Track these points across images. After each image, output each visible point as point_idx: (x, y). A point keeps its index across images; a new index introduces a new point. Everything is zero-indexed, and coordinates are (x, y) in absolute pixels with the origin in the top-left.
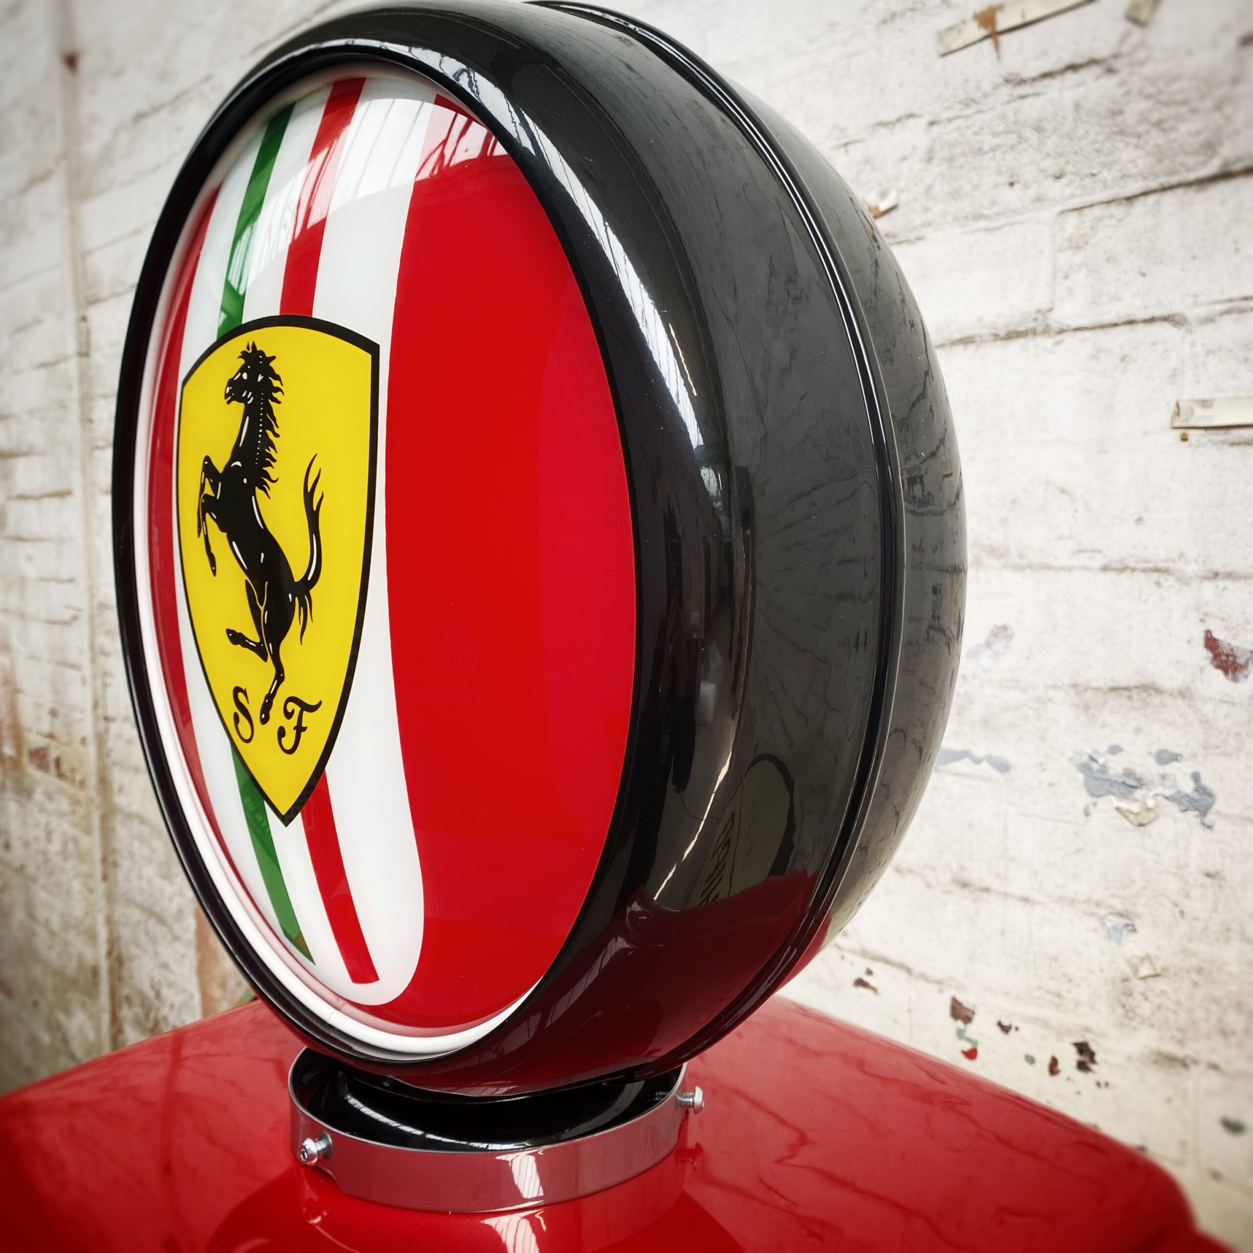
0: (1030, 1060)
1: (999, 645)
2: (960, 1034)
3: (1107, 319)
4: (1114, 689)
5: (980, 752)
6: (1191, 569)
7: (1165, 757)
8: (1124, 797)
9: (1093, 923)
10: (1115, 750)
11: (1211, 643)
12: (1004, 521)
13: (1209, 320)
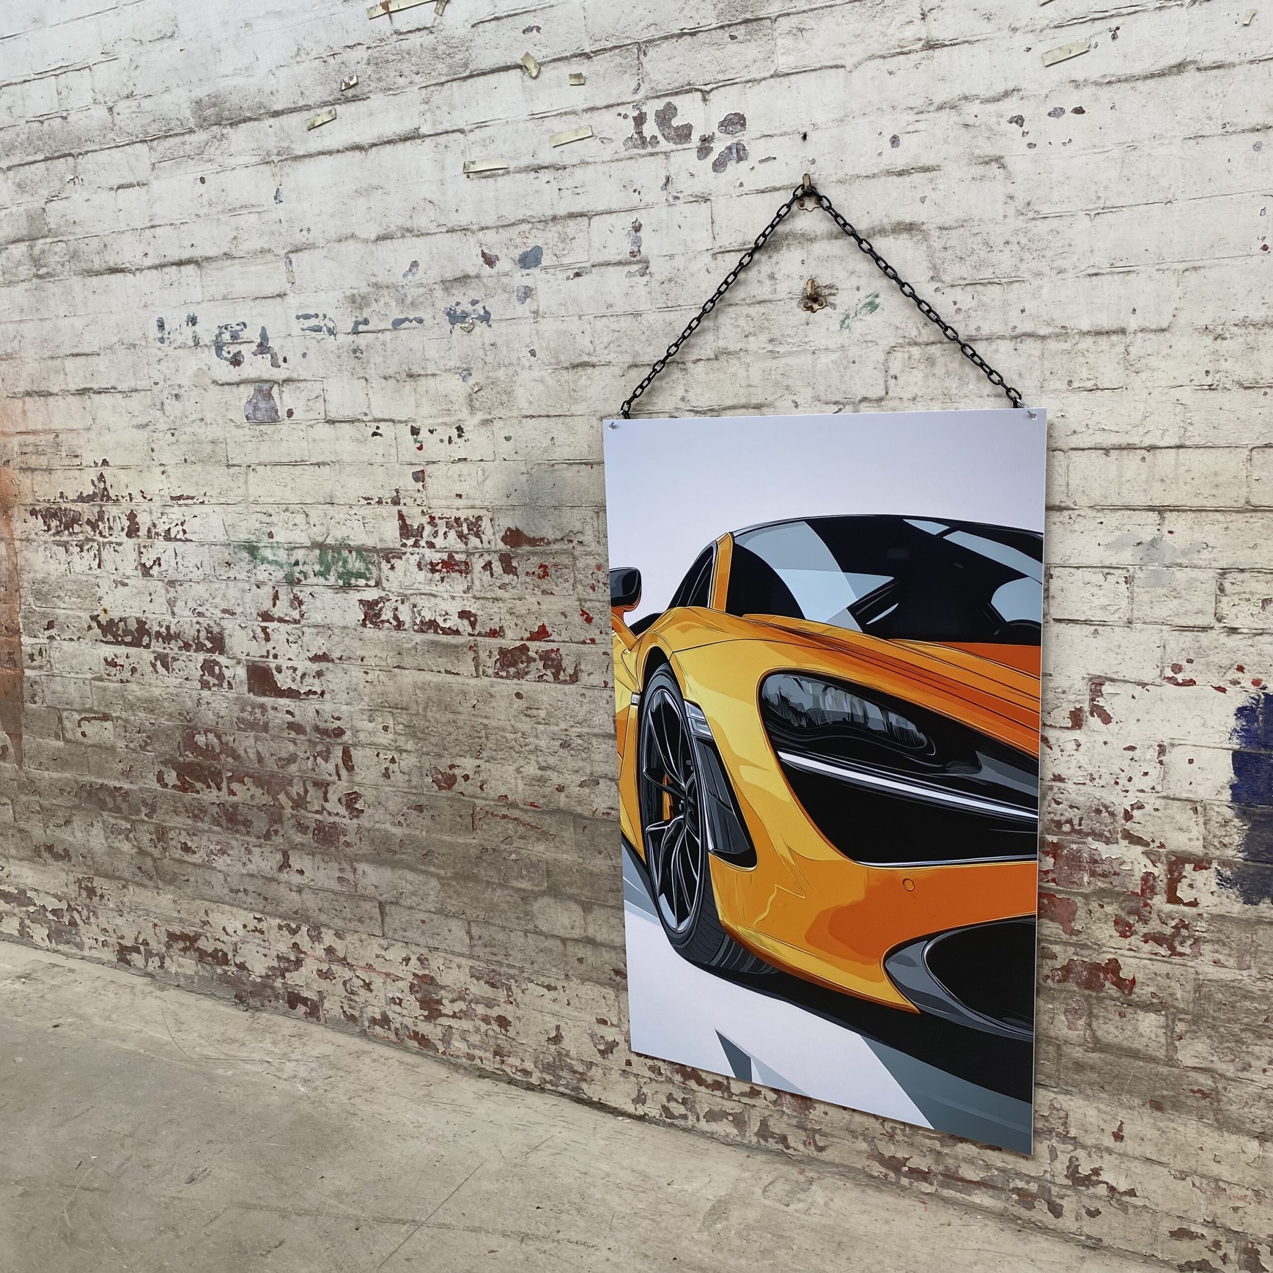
0: (442, 441)
1: (414, 270)
2: (416, 441)
3: (439, 131)
4: (455, 280)
5: (411, 318)
6: (475, 227)
7: (474, 303)
8: (462, 322)
9: (458, 376)
10: (458, 304)
11: (484, 255)
12: (411, 217)
13: (472, 131)
